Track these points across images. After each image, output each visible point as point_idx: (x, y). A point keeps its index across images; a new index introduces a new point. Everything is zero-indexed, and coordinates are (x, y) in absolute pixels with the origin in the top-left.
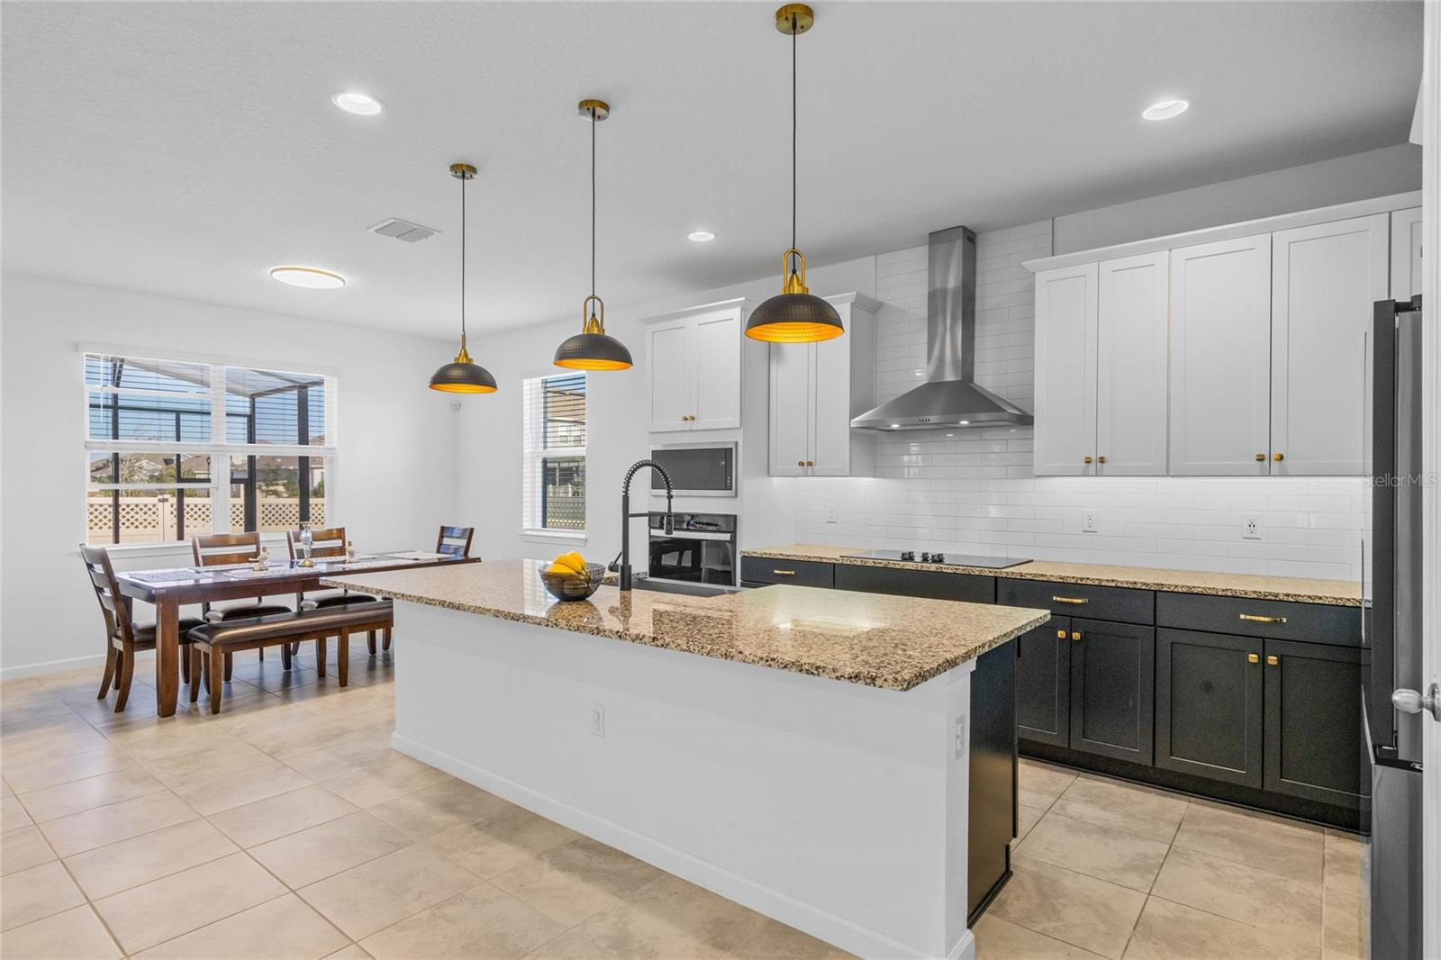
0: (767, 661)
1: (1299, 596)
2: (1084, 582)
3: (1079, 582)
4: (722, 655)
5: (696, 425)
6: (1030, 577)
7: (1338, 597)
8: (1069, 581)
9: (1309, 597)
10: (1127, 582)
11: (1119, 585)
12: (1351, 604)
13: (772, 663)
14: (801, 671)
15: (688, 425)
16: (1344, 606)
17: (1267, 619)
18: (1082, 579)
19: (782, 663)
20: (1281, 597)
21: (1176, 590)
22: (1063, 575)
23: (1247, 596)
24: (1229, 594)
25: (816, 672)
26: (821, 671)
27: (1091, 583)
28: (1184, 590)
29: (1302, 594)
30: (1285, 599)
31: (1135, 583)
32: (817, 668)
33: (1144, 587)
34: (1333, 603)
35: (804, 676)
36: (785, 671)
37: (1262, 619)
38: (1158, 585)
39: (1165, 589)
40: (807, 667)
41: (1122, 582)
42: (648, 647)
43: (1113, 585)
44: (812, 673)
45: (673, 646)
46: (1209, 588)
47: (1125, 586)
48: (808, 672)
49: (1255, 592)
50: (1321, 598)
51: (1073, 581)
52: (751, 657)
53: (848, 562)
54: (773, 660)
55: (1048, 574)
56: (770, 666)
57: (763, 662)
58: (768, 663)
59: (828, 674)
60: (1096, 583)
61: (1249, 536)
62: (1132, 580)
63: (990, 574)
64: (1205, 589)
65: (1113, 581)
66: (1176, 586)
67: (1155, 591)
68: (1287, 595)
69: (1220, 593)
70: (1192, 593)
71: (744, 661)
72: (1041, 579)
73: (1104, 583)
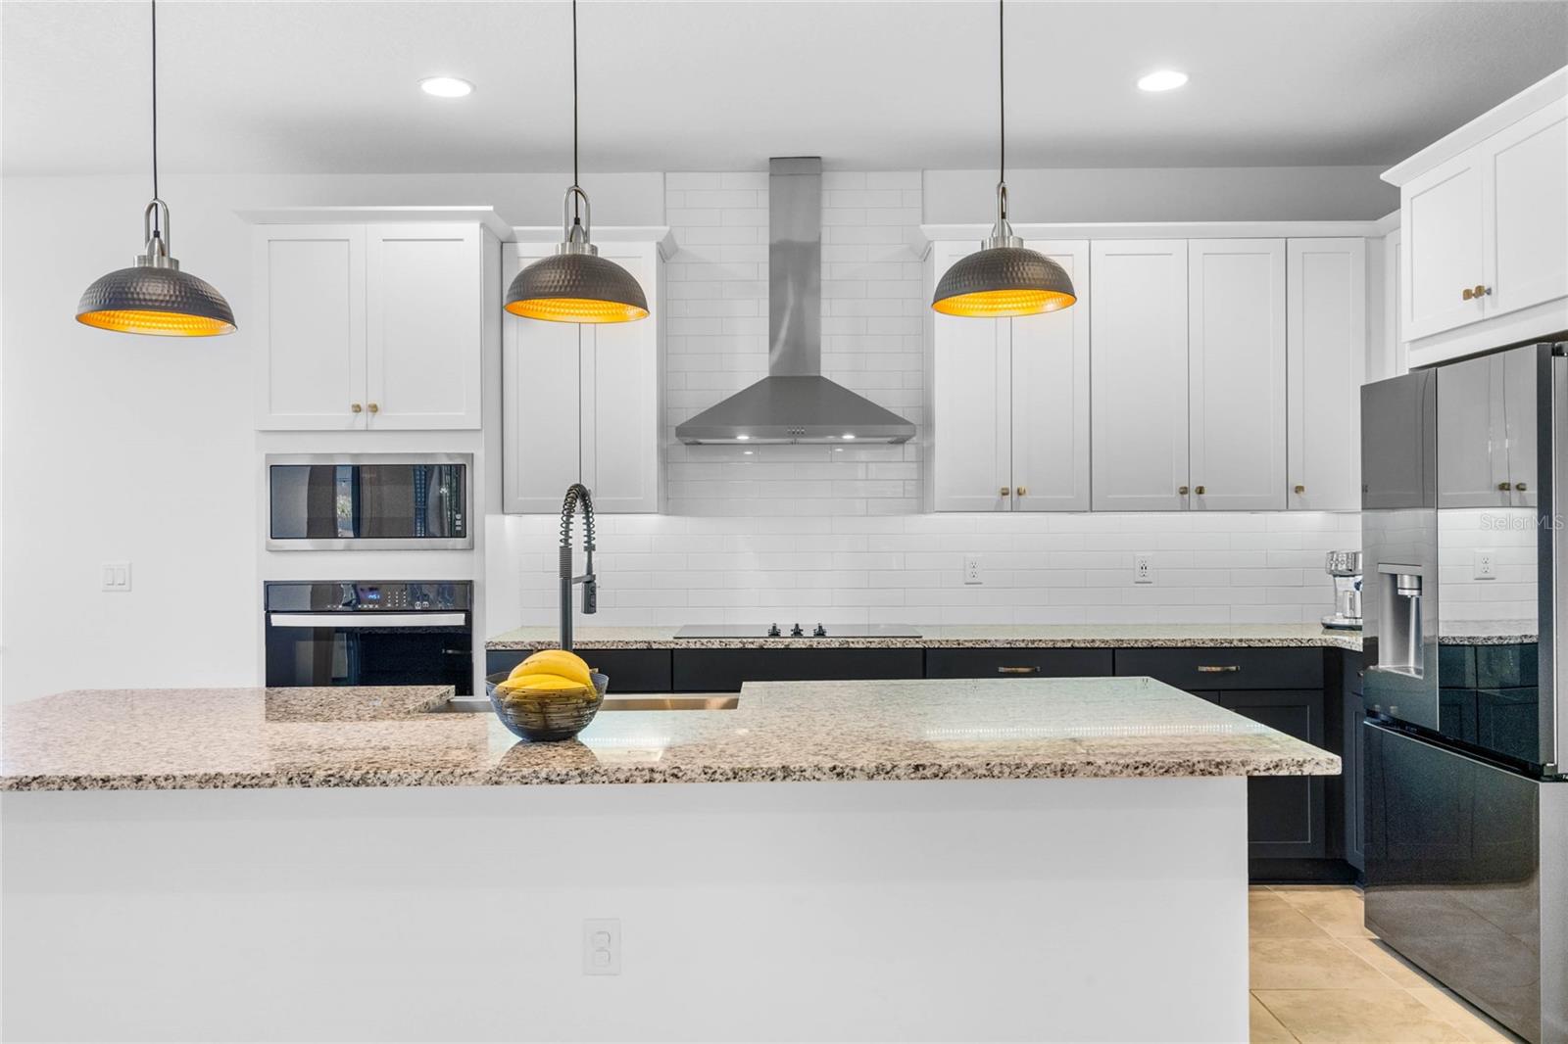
0: (1137, 768)
1: (1251, 640)
2: (1036, 645)
3: (1030, 645)
4: (1055, 773)
5: (378, 422)
6: (970, 645)
7: (1284, 638)
8: (1018, 645)
9: (1259, 641)
10: (1084, 641)
11: (1076, 645)
12: (1294, 645)
13: (1145, 770)
14: (1192, 773)
15: (361, 421)
16: (1289, 647)
17: (1219, 669)
18: (1033, 642)
19: (1161, 768)
20: (1235, 643)
21: (1136, 646)
22: (1010, 639)
23: (1205, 645)
24: (1188, 644)
25: (1215, 770)
26: (1223, 768)
27: (1044, 645)
28: (1145, 645)
29: (1253, 638)
30: (1240, 645)
31: (1093, 641)
32: (1218, 765)
33: (1103, 645)
34: (1280, 645)
35: (1197, 779)
36: (1167, 776)
37: (1214, 669)
38: (1117, 641)
39: (1125, 645)
40: (1202, 766)
41: (1079, 642)
42: (905, 783)
43: (1069, 645)
44: (1210, 773)
45: (959, 773)
46: (1169, 640)
47: (1083, 645)
48: (1203, 772)
49: (1212, 640)
50: (1269, 641)
51: (1023, 645)
52: (1109, 767)
53: (698, 646)
54: (1147, 765)
55: (993, 639)
56: (1141, 774)
57: (1130, 771)
58: (1138, 771)
59: (1234, 770)
60: (1050, 645)
61: (1141, 579)
62: (1090, 638)
63: (917, 646)
64: (1164, 641)
65: (1069, 640)
66: (1136, 641)
67: (1114, 649)
68: (1241, 640)
69: (1179, 645)
70: (1152, 648)
71: (1096, 775)
72: (983, 645)
73: (1058, 645)
